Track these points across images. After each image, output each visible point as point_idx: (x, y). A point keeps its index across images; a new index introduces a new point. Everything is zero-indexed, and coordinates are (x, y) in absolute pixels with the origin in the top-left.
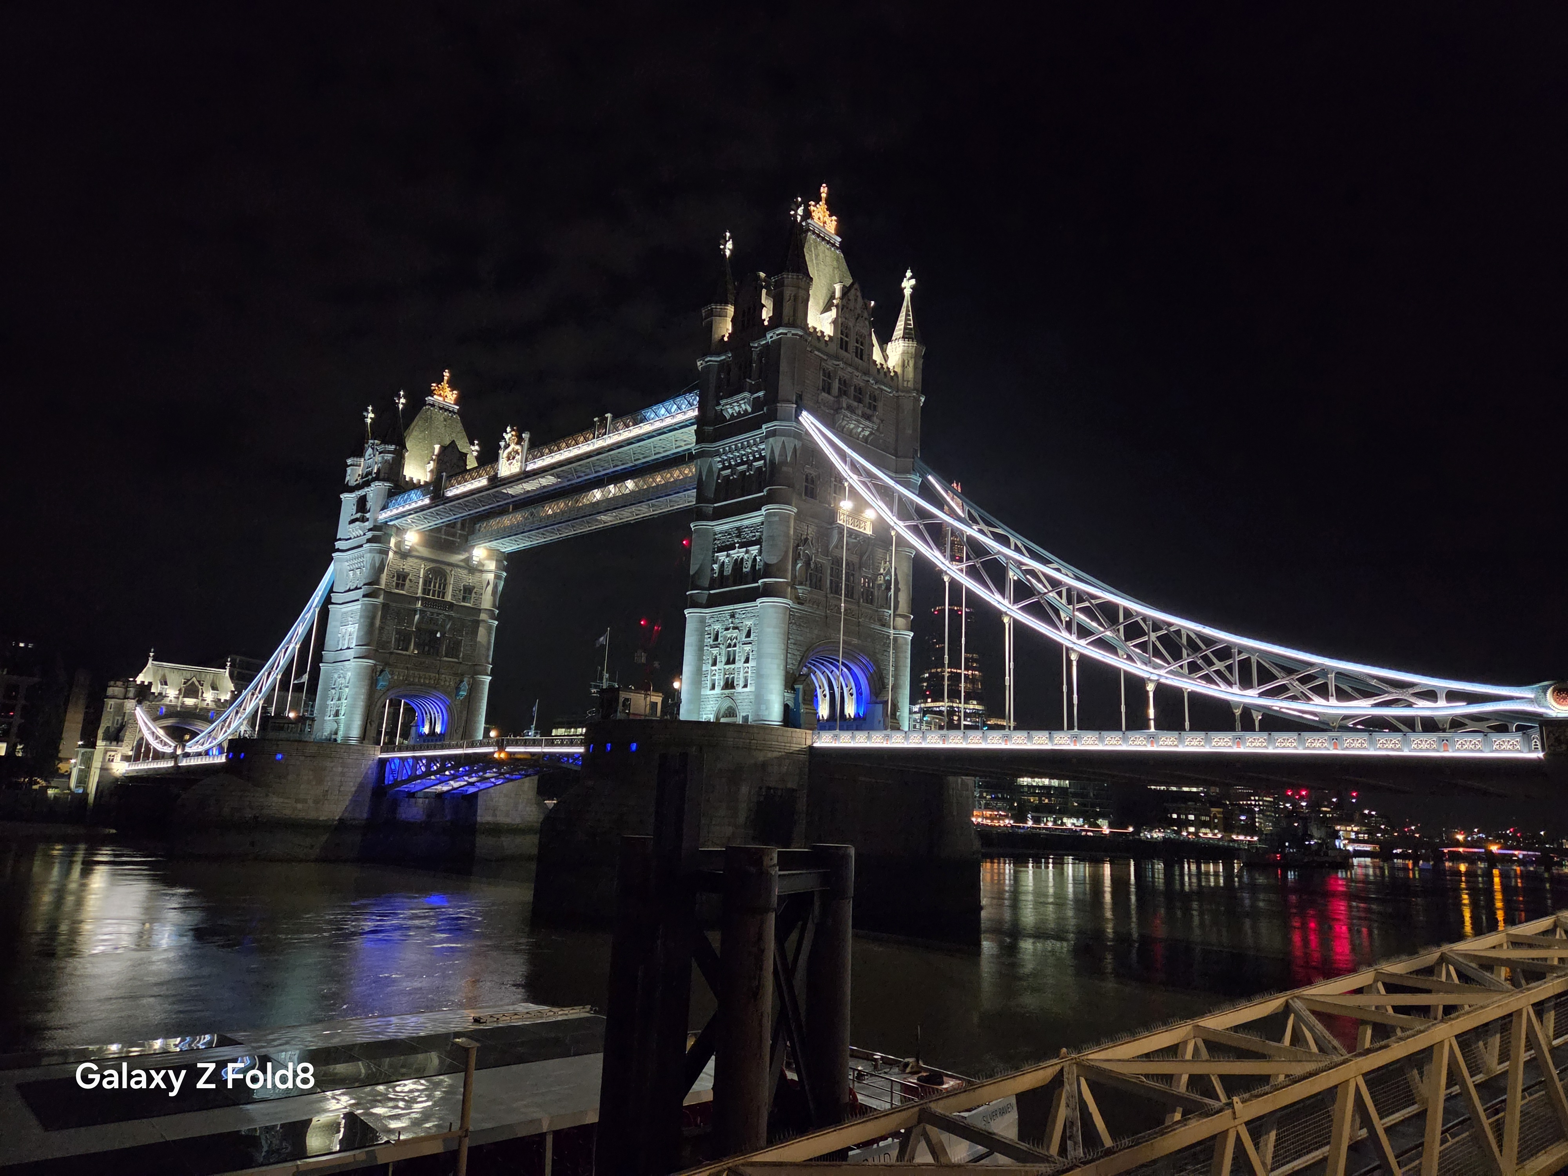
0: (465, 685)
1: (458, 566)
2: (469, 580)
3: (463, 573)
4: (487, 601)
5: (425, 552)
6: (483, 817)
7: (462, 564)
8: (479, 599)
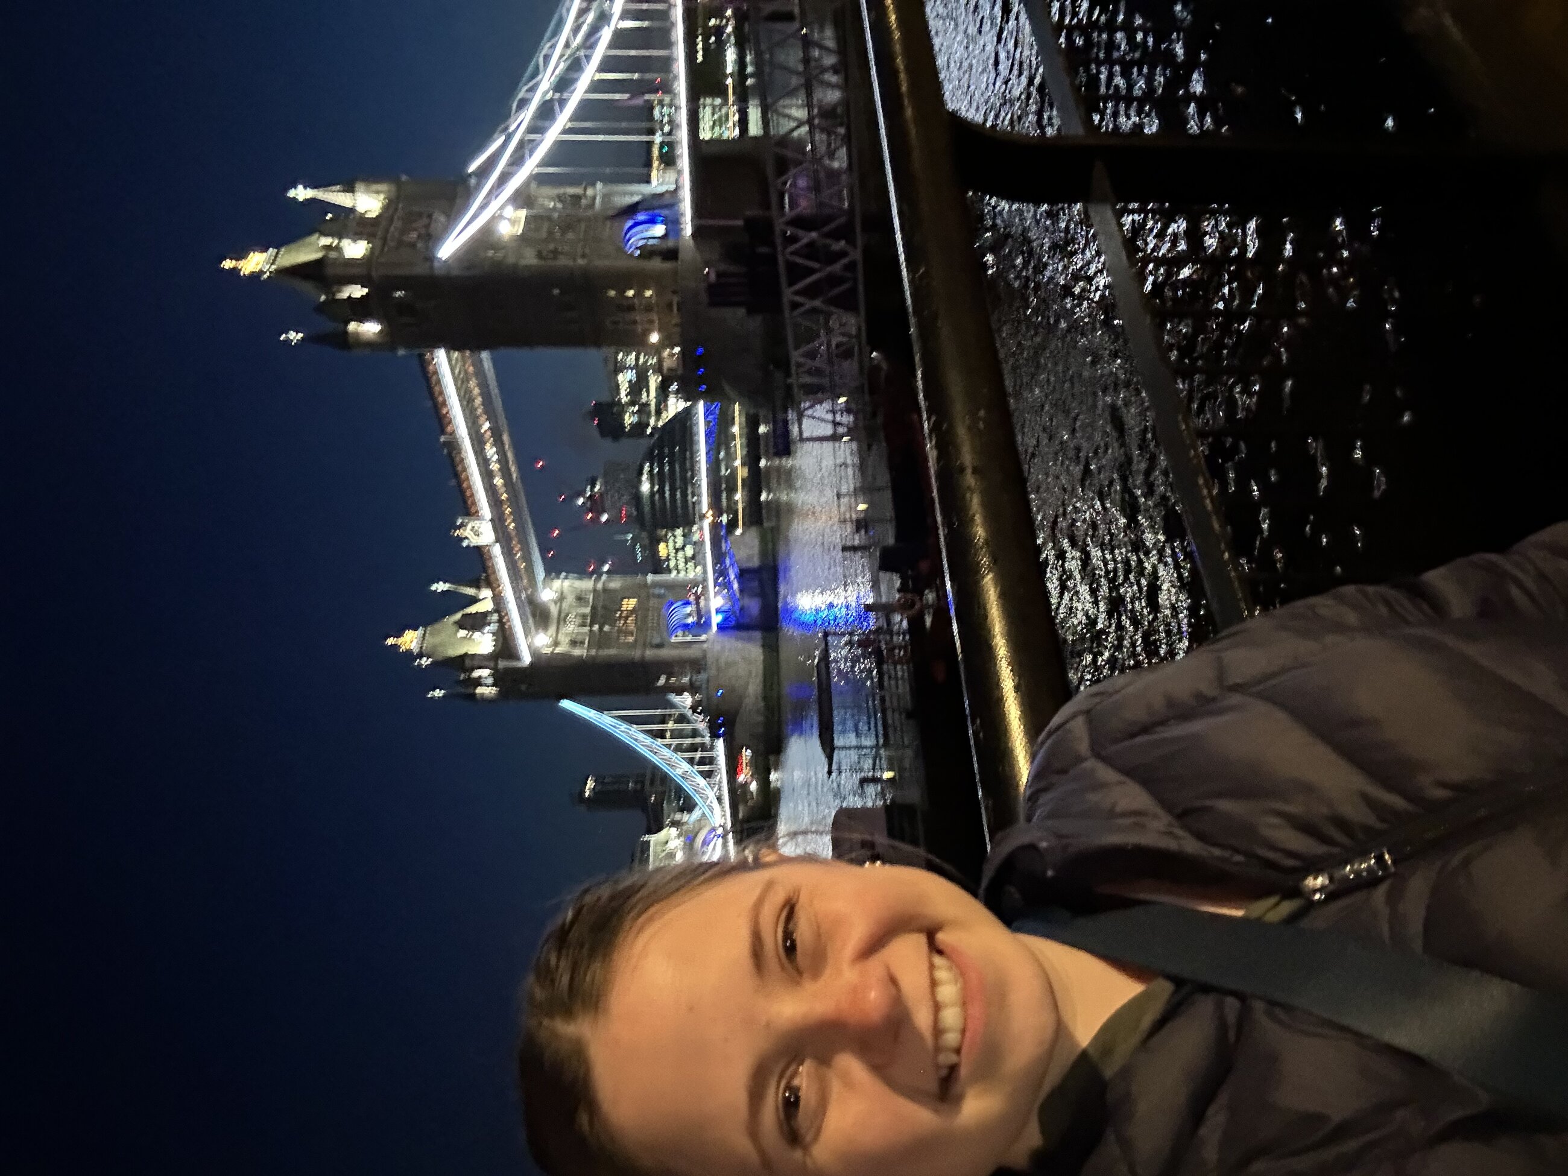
0: (657, 591)
1: (561, 607)
2: (570, 599)
3: (565, 605)
4: (587, 584)
5: (552, 630)
6: (755, 563)
7: (558, 605)
8: (586, 591)
